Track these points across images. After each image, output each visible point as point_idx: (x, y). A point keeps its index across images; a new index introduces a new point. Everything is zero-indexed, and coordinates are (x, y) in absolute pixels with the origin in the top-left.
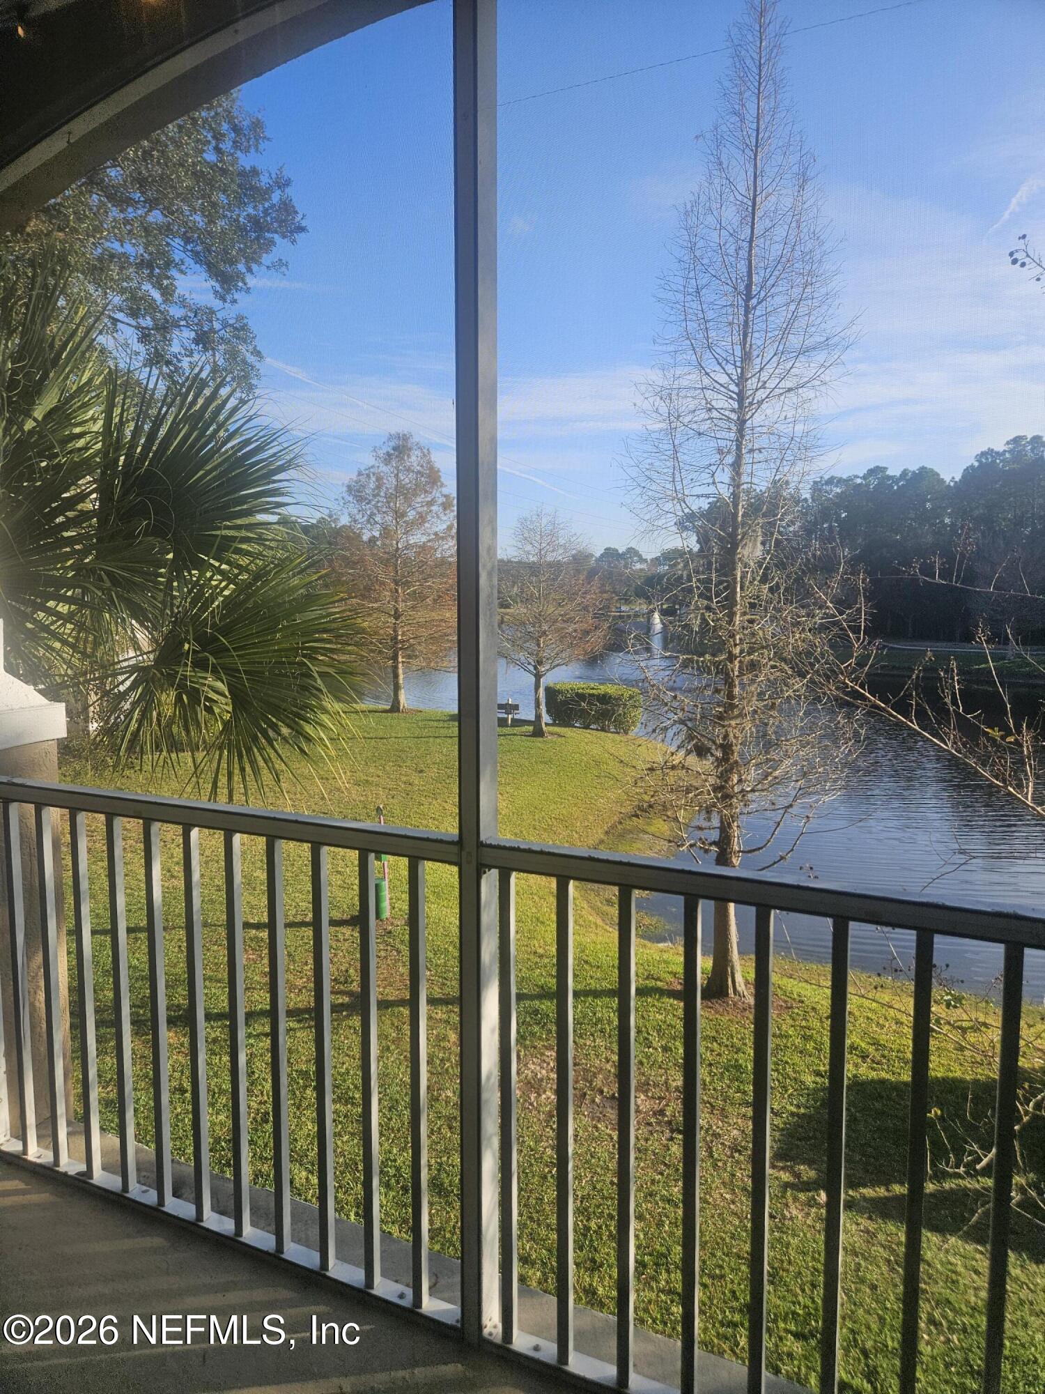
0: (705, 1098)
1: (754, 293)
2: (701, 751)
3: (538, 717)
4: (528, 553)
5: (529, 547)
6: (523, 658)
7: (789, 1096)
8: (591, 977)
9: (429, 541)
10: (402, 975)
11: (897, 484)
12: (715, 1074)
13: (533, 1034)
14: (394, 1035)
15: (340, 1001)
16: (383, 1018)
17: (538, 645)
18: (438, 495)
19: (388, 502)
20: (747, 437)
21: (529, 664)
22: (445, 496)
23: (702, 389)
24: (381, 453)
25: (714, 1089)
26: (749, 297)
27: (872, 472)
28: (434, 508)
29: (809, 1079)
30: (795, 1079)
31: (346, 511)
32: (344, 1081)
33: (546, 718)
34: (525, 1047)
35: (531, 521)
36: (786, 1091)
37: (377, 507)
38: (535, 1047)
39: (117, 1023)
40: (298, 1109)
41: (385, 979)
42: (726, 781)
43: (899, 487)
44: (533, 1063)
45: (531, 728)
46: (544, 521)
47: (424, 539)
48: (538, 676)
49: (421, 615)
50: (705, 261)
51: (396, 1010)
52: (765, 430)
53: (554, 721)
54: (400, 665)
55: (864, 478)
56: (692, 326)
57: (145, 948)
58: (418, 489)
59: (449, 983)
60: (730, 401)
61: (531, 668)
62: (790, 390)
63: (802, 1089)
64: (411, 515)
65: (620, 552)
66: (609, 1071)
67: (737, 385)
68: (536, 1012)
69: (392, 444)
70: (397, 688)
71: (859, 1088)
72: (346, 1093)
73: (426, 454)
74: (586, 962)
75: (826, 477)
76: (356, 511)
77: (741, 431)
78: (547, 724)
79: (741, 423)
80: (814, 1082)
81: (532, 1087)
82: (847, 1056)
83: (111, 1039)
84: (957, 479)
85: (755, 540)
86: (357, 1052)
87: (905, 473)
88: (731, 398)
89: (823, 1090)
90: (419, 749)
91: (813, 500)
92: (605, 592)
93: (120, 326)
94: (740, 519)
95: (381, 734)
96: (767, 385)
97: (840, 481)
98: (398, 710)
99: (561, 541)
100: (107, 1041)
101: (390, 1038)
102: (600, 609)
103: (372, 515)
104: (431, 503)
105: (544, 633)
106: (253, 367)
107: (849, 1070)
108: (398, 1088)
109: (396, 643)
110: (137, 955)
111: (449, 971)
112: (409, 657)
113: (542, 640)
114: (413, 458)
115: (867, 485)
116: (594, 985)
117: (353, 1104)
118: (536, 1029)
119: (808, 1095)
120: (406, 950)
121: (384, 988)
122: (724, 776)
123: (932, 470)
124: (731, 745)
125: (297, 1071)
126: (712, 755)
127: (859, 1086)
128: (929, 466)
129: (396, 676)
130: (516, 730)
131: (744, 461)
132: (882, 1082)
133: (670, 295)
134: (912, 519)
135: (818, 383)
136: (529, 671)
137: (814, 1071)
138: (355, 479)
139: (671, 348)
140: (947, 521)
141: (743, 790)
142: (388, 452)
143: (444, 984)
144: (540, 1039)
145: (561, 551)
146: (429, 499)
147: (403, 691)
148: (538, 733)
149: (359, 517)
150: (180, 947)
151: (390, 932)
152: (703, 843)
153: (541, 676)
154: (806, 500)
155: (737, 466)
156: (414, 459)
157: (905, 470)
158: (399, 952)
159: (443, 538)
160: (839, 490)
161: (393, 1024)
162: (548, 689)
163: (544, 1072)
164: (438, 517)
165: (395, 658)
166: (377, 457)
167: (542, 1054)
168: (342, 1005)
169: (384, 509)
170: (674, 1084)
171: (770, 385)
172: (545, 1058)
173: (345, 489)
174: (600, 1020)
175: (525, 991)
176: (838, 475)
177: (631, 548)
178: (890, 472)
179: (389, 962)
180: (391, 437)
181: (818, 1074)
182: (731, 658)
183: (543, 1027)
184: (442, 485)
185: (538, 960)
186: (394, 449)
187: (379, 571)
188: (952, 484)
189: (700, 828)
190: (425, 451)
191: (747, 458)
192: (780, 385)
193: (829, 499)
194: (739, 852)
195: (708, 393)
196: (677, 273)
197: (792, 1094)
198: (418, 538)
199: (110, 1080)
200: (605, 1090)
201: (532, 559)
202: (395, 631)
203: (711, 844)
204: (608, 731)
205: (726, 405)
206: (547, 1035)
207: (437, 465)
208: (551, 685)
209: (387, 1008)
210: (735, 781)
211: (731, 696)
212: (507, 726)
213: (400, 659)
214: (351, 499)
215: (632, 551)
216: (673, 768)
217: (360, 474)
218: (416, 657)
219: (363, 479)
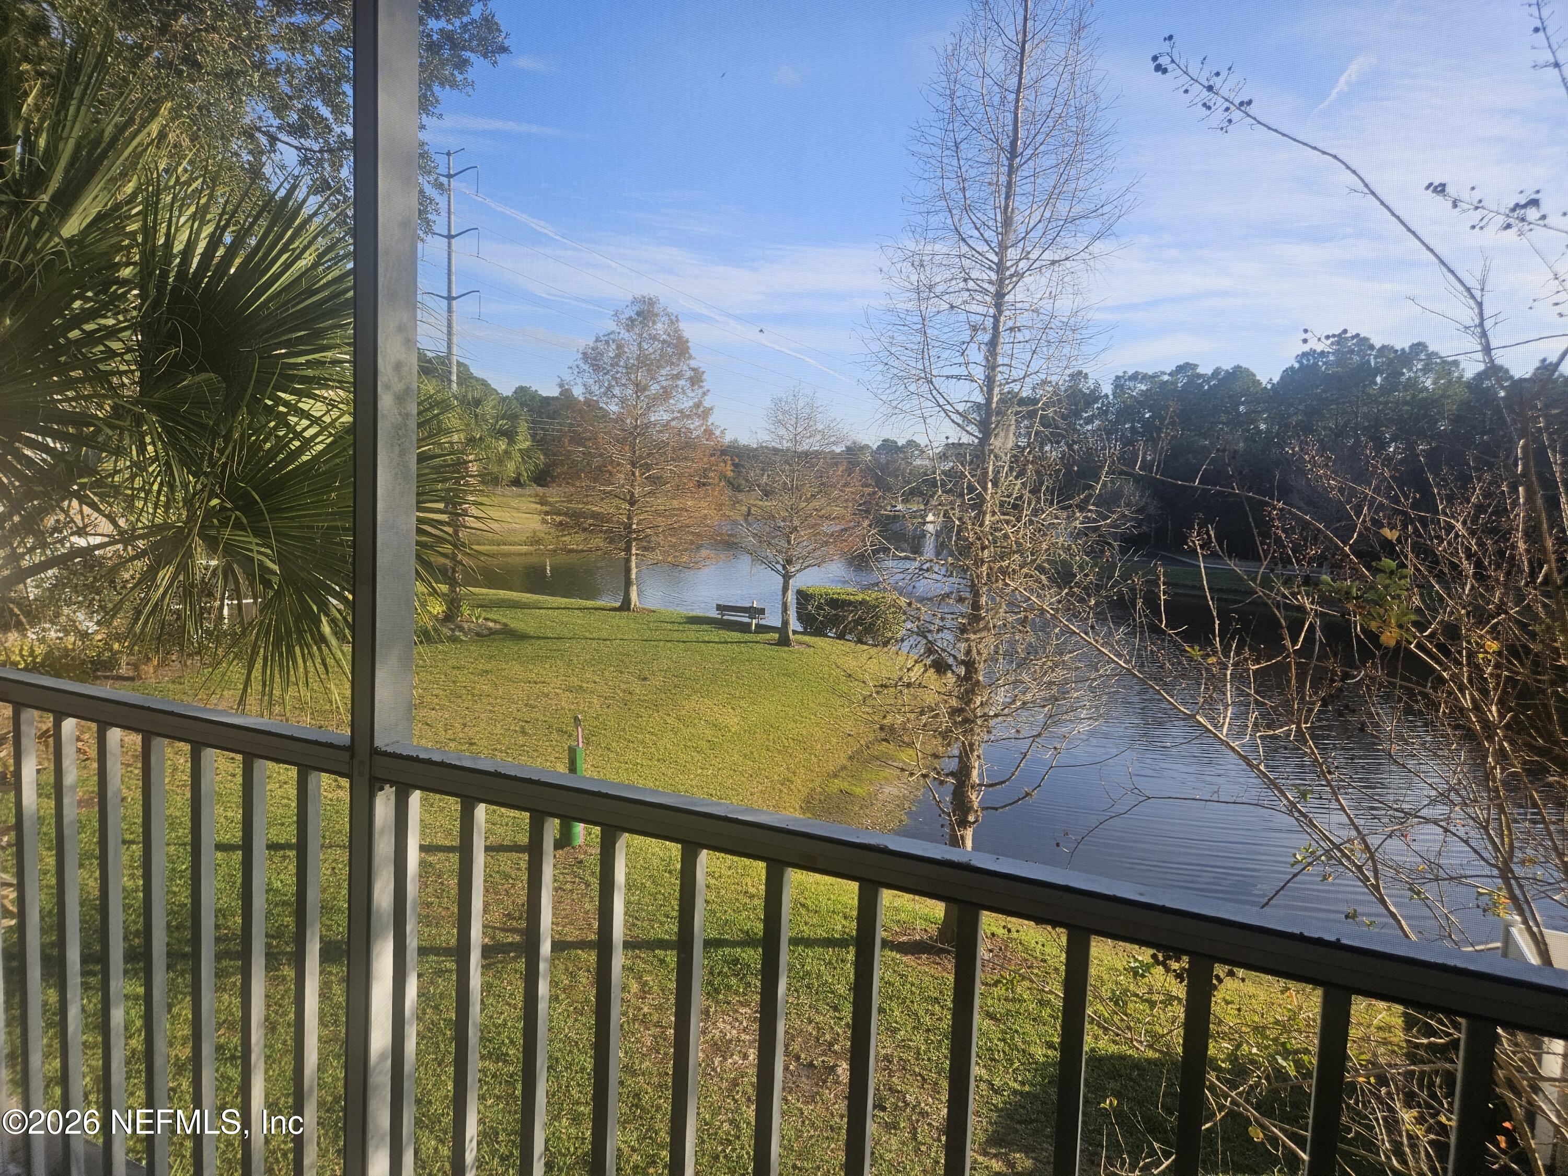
0: (917, 1070)
1: (1019, 150)
2: (940, 667)
3: (785, 623)
4: (782, 437)
5: (783, 432)
6: (771, 556)
7: (1014, 1071)
8: (806, 924)
9: (673, 419)
10: (587, 913)
11: (1208, 384)
12: (932, 1042)
13: (728, 987)
14: (566, 982)
15: (510, 940)
16: (557, 962)
17: (789, 542)
18: (685, 368)
19: (627, 373)
20: (1007, 313)
21: (778, 563)
22: (693, 369)
23: (959, 256)
24: (624, 317)
25: (929, 1060)
26: (1013, 153)
27: (1181, 369)
28: (681, 383)
29: (1039, 1052)
30: (1024, 1051)
31: (579, 381)
32: (499, 1034)
33: (795, 624)
34: (717, 1002)
35: (786, 402)
36: (1012, 1064)
37: (614, 378)
38: (728, 1003)
39: (245, 955)
40: (440, 1065)
41: (566, 917)
42: (967, 704)
43: (1210, 387)
44: (724, 1022)
45: (777, 636)
46: (801, 404)
47: (666, 417)
48: (787, 577)
49: (660, 503)
50: (966, 112)
51: (573, 952)
52: (1026, 306)
53: (805, 628)
54: (634, 558)
55: (1170, 374)
56: (950, 185)
57: (292, 869)
58: (664, 360)
59: (639, 923)
60: (988, 271)
61: (780, 568)
62: (1053, 263)
63: (1030, 1064)
64: (654, 388)
65: (900, 444)
66: (811, 1034)
67: (997, 254)
68: (736, 961)
69: (636, 308)
70: (628, 583)
71: (1097, 1064)
72: (499, 1048)
73: (674, 321)
74: (803, 905)
75: (1130, 373)
76: (591, 381)
77: (999, 306)
78: (795, 632)
79: (999, 296)
80: (1044, 1056)
81: (719, 1049)
82: (1087, 1026)
83: (234, 974)
84: (1276, 380)
85: (1008, 430)
86: (519, 1000)
87: (1217, 372)
88: (990, 268)
89: (1054, 1065)
90: (645, 654)
91: (1115, 397)
92: (867, 486)
93: (279, 145)
94: (994, 405)
95: (604, 634)
96: (1030, 256)
97: (1145, 378)
98: (628, 609)
99: (820, 427)
100: (229, 975)
101: (561, 986)
102: (860, 505)
103: (609, 388)
104: (678, 376)
105: (795, 529)
106: (431, 200)
107: (1088, 1043)
108: (561, 1045)
109: (630, 532)
110: (282, 876)
111: (642, 909)
112: (645, 549)
113: (793, 536)
114: (659, 326)
115: (1174, 383)
116: (807, 932)
117: (505, 1061)
118: (734, 981)
119: (1036, 1070)
120: (595, 882)
121: (564, 926)
122: (967, 697)
123: (1247, 370)
124: (974, 662)
125: (445, 1020)
126: (953, 672)
127: (1097, 1061)
128: (1244, 365)
129: (628, 571)
130: (760, 637)
131: (1002, 340)
132: (1122, 1058)
133: (926, 150)
134: (1223, 423)
135: (1086, 256)
136: (778, 572)
137: (1047, 1042)
138: (592, 345)
139: (924, 208)
140: (1263, 427)
141: (985, 715)
142: (630, 318)
143: (634, 925)
144: (736, 993)
145: (818, 437)
146: (675, 372)
147: (635, 587)
148: (784, 641)
149: (595, 388)
150: (334, 868)
151: (581, 862)
152: (938, 773)
153: (790, 577)
154: (1106, 396)
155: (993, 344)
156: (660, 328)
157: (1218, 369)
158: (588, 885)
159: (689, 417)
160: (1144, 388)
161: (567, 970)
162: (799, 592)
163: (735, 1032)
164: (684, 392)
165: (628, 549)
166: (618, 322)
167: (737, 1011)
168: (511, 944)
169: (624, 381)
170: (884, 1052)
171: (1033, 256)
172: (738, 1015)
173: (581, 356)
174: (808, 973)
175: (727, 937)
176: (1143, 370)
177: (912, 441)
178: (1200, 370)
179: (575, 896)
180: (635, 301)
181: (1050, 1045)
182: (979, 562)
183: (742, 979)
184: (690, 357)
185: (748, 901)
186: (638, 314)
187: (613, 451)
188: (1269, 386)
189: (936, 756)
190: (673, 318)
191: (1005, 337)
192: (1044, 257)
193: (1131, 397)
194: (980, 785)
195: (967, 263)
196: (933, 124)
197: (1017, 1069)
198: (660, 415)
199: (224, 1022)
200: (803, 1056)
201: (786, 445)
202: (629, 518)
203: (947, 775)
204: (866, 644)
205: (985, 277)
206: (745, 989)
207: (686, 334)
208: (804, 588)
209: (563, 950)
210: (978, 703)
211: (976, 606)
212: (750, 632)
213: (634, 551)
214: (586, 367)
215: (911, 444)
216: (909, 685)
217: (598, 340)
218: (653, 549)
219: (601, 346)
